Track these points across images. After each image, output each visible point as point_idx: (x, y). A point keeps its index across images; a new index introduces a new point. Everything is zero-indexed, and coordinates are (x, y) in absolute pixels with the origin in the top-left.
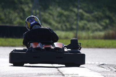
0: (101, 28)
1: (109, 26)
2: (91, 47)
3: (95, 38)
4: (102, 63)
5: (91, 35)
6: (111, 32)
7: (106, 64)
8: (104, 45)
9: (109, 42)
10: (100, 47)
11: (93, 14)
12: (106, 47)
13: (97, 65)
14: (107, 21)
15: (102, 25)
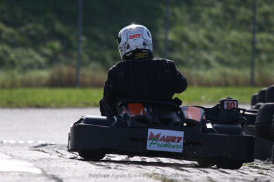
0: (42, 60)
1: (61, 57)
2: (18, 107)
3: (27, 84)
4: (43, 143)
5: (19, 77)
6: (65, 69)
7: (51, 144)
8: (48, 99)
9: (60, 93)
10: (38, 107)
11: (23, 29)
12: (53, 105)
13: (31, 145)
14: (57, 45)
15: (44, 55)
